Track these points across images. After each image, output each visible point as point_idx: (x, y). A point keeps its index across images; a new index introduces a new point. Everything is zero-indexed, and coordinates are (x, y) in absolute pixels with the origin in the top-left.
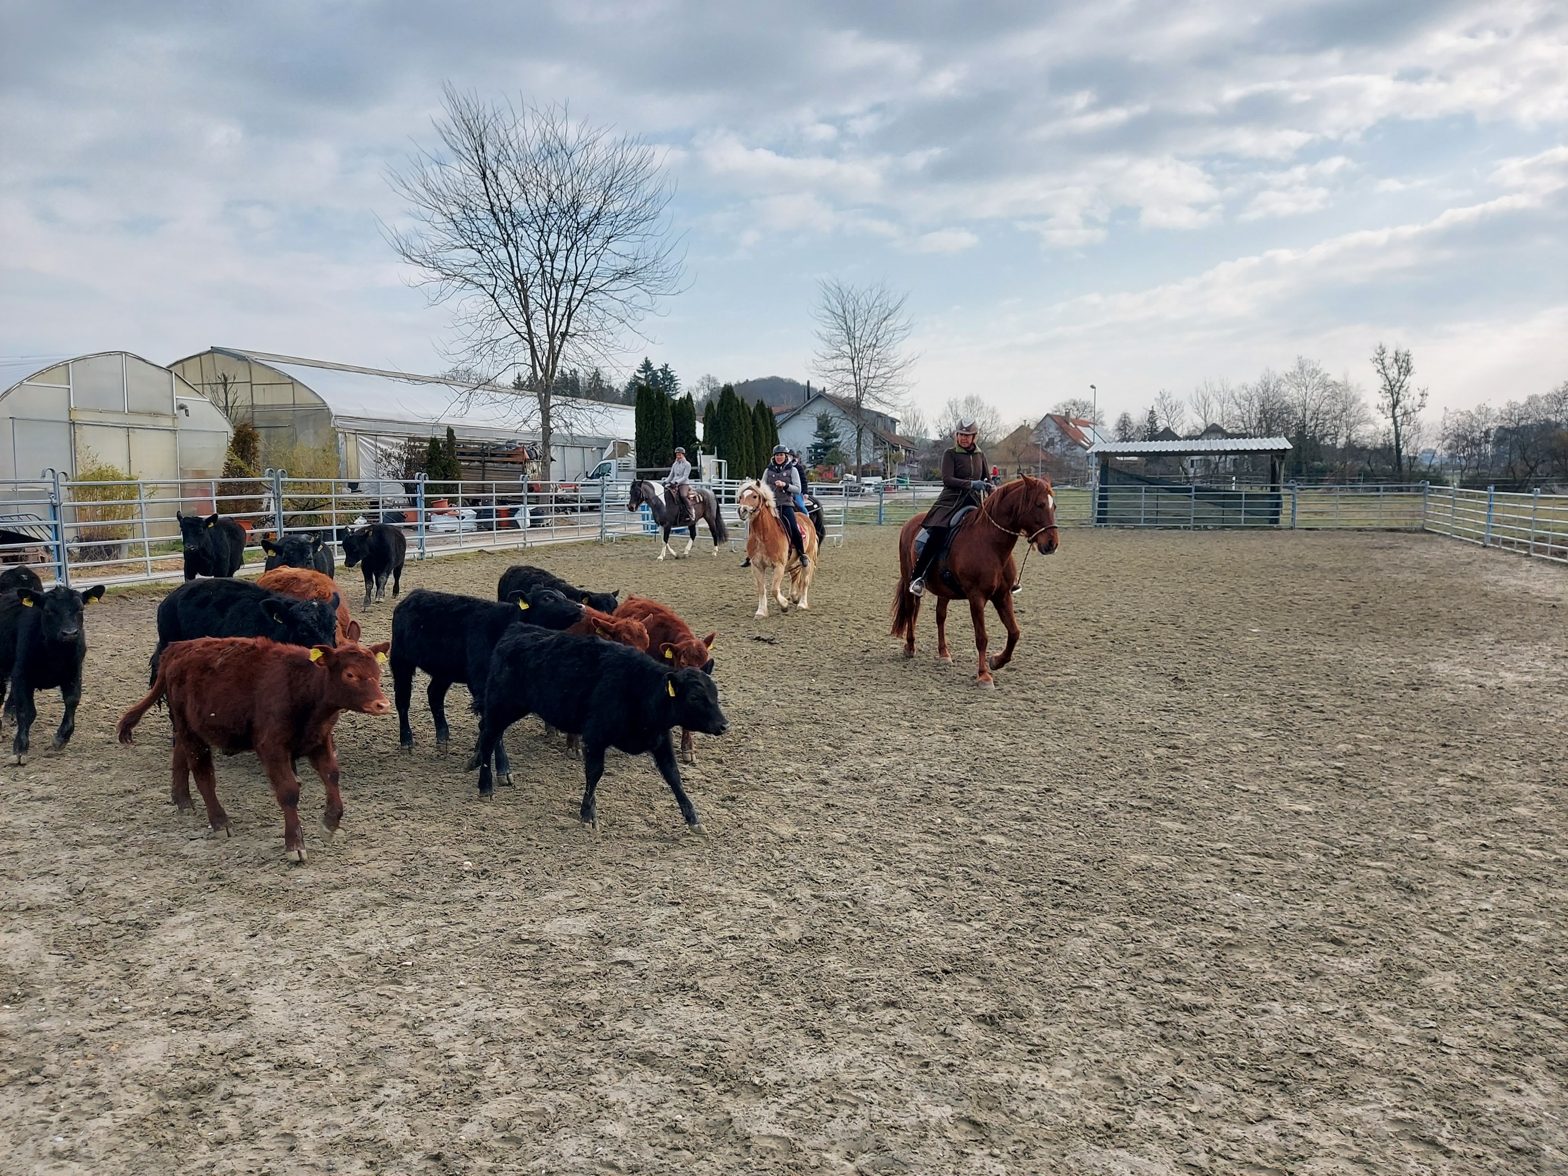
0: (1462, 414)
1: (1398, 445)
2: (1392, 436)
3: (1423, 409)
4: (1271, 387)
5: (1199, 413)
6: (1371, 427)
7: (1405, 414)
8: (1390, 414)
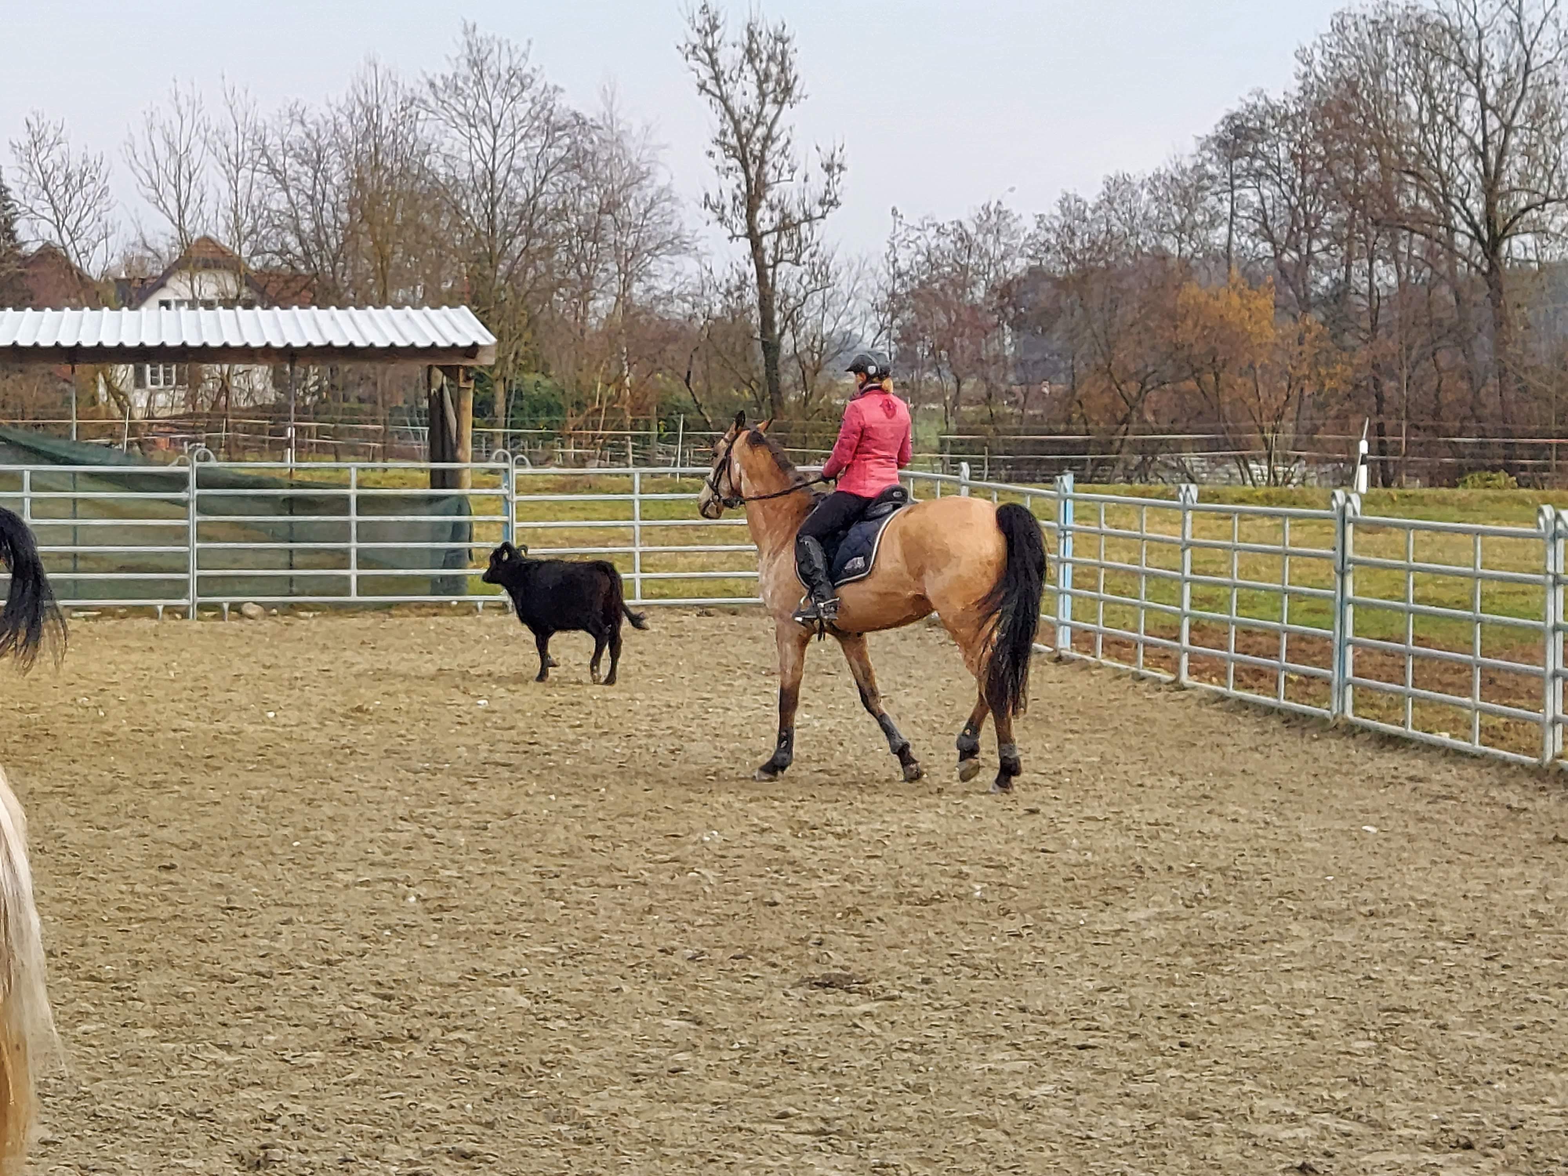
0: (940, 231)
1: (767, 322)
2: (751, 297)
3: (833, 214)
4: (385, 122)
5: (158, 201)
6: (689, 266)
7: (785, 226)
8: (741, 226)
